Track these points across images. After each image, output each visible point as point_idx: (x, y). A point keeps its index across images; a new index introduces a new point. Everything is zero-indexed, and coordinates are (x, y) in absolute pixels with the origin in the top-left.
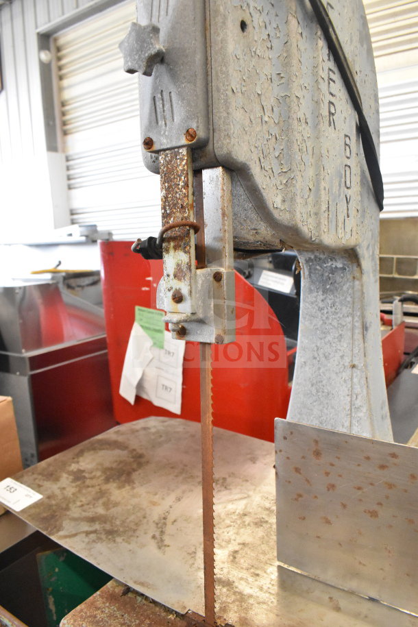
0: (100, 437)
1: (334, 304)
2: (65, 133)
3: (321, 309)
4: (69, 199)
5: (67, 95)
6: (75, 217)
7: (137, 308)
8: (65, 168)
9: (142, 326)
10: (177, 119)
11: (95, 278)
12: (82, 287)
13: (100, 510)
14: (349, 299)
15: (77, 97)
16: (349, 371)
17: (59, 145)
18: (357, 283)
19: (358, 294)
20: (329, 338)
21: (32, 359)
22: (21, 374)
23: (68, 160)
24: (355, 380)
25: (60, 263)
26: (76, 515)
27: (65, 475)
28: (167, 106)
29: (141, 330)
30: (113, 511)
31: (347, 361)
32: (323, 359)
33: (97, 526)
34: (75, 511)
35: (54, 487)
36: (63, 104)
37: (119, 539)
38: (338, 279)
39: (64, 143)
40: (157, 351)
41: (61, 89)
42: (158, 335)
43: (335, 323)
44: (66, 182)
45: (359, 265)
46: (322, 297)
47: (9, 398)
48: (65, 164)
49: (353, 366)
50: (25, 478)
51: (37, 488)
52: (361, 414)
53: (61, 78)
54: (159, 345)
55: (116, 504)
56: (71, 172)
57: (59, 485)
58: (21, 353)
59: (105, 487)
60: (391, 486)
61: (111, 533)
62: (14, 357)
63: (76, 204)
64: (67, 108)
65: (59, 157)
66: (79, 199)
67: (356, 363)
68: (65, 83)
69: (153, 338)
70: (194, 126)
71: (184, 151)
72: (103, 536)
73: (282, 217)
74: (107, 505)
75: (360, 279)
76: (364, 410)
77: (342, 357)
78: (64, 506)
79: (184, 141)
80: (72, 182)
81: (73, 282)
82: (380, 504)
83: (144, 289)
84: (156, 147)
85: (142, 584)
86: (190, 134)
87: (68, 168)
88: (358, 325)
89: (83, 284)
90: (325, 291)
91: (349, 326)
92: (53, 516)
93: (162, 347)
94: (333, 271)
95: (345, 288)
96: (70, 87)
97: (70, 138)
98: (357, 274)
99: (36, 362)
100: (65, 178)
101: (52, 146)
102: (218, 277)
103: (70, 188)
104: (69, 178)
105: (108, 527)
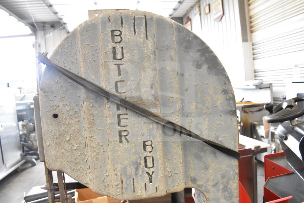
2: (252, 32)
4: (253, 65)
5: (252, 13)
6: (256, 74)
8: (252, 50)
11: (261, 107)
12: (253, 112)
15: (257, 13)
17: (249, 38)
23: (253, 45)
25: (243, 99)
36: (251, 18)
39: (251, 37)
41: (249, 11)
44: (252, 56)
48: (252, 47)
53: (249, 5)
56: (254, 51)
63: (257, 68)
64: (252, 20)
65: (248, 44)
66: (258, 65)
68: (251, 7)
80: (255, 56)
81: (247, 110)
87: (253, 50)
89: (253, 111)
96: (253, 9)
97: (253, 34)
100: (252, 54)
101: (245, 39)
103: (254, 59)
104: (254, 54)
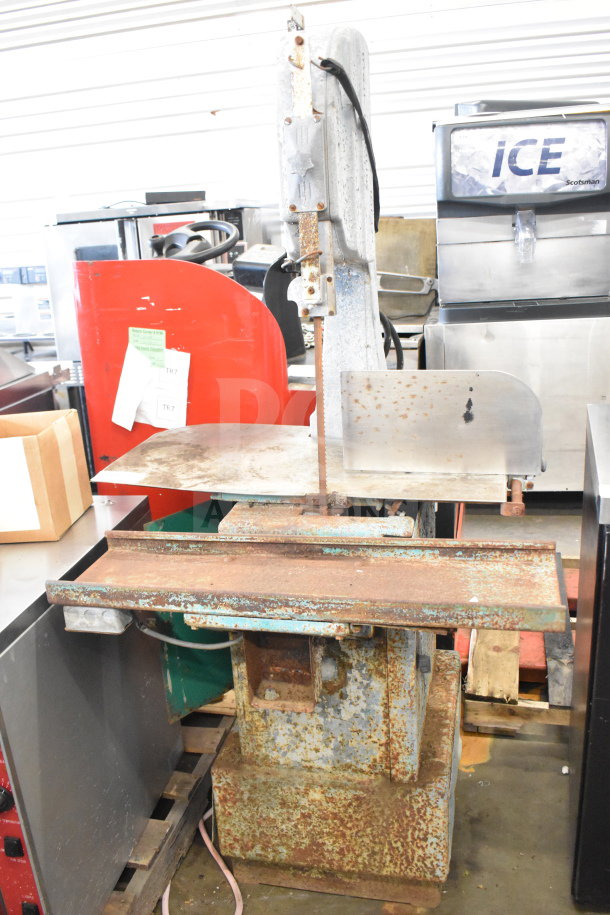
1: (351, 302)
7: (131, 329)
9: (138, 348)
10: (313, 197)
13: (201, 473)
14: (362, 298)
16: (364, 351)
18: (367, 286)
19: (368, 294)
20: (349, 327)
24: (369, 356)
26: (185, 478)
28: (307, 190)
31: (363, 343)
34: (181, 476)
37: (230, 481)
38: (354, 284)
42: (157, 355)
43: (353, 316)
45: (368, 273)
49: (368, 347)
54: (158, 364)
55: (209, 469)
57: (150, 467)
59: (189, 463)
60: (413, 396)
61: (222, 480)
67: (369, 343)
69: (151, 358)
70: (322, 202)
71: (315, 214)
73: (350, 244)
75: (369, 283)
77: (359, 341)
79: (317, 209)
82: (408, 409)
83: (139, 309)
84: (297, 210)
86: (320, 206)
88: (370, 316)
92: (168, 481)
93: (162, 366)
94: (350, 277)
95: (359, 290)
98: (367, 280)
102: (329, 280)
105: (215, 478)
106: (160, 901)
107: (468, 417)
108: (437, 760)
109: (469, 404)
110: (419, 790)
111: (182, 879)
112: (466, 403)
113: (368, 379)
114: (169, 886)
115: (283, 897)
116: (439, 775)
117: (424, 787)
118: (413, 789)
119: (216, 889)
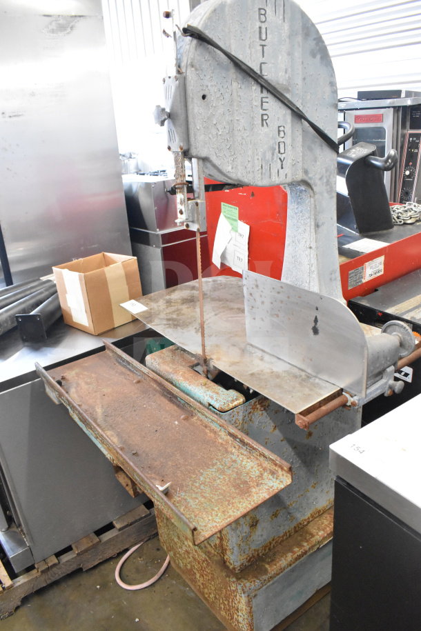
0: (187, 284)
1: (302, 211)
3: (296, 213)
7: (222, 204)
9: (226, 217)
10: (177, 141)
13: (174, 316)
14: (309, 209)
16: (309, 250)
18: (312, 199)
19: (313, 206)
20: (300, 231)
21: (163, 236)
22: (156, 247)
24: (312, 256)
26: (162, 317)
27: (162, 300)
28: (173, 135)
29: (224, 218)
30: (180, 317)
31: (308, 244)
32: (297, 243)
33: (171, 322)
34: (162, 316)
35: (154, 305)
37: (179, 328)
38: (304, 197)
40: (233, 234)
42: (234, 223)
43: (302, 222)
45: (311, 189)
46: (296, 207)
47: (136, 258)
49: (311, 248)
50: (141, 301)
51: (146, 305)
52: (314, 276)
54: (235, 229)
55: (183, 314)
57: (157, 304)
58: (156, 231)
59: (180, 307)
60: (281, 302)
61: (176, 326)
62: (152, 234)
67: (311, 245)
69: (232, 224)
70: (182, 145)
71: (180, 153)
72: (172, 326)
74: (178, 315)
75: (313, 197)
76: (315, 273)
77: (306, 242)
78: (157, 313)
79: (180, 150)
82: (279, 311)
83: (226, 191)
84: (172, 150)
85: (183, 344)
86: (181, 148)
90: (298, 203)
91: (309, 224)
92: (150, 316)
93: (237, 231)
94: (301, 191)
95: (307, 201)
98: (312, 194)
99: (167, 238)
102: (197, 204)
105: (176, 323)
106: (127, 550)
107: (316, 331)
108: (267, 566)
109: (316, 321)
110: (234, 579)
111: (150, 545)
112: (314, 319)
113: (256, 281)
114: (139, 545)
115: (182, 588)
116: (256, 577)
117: (238, 579)
118: (232, 576)
119: (157, 560)
